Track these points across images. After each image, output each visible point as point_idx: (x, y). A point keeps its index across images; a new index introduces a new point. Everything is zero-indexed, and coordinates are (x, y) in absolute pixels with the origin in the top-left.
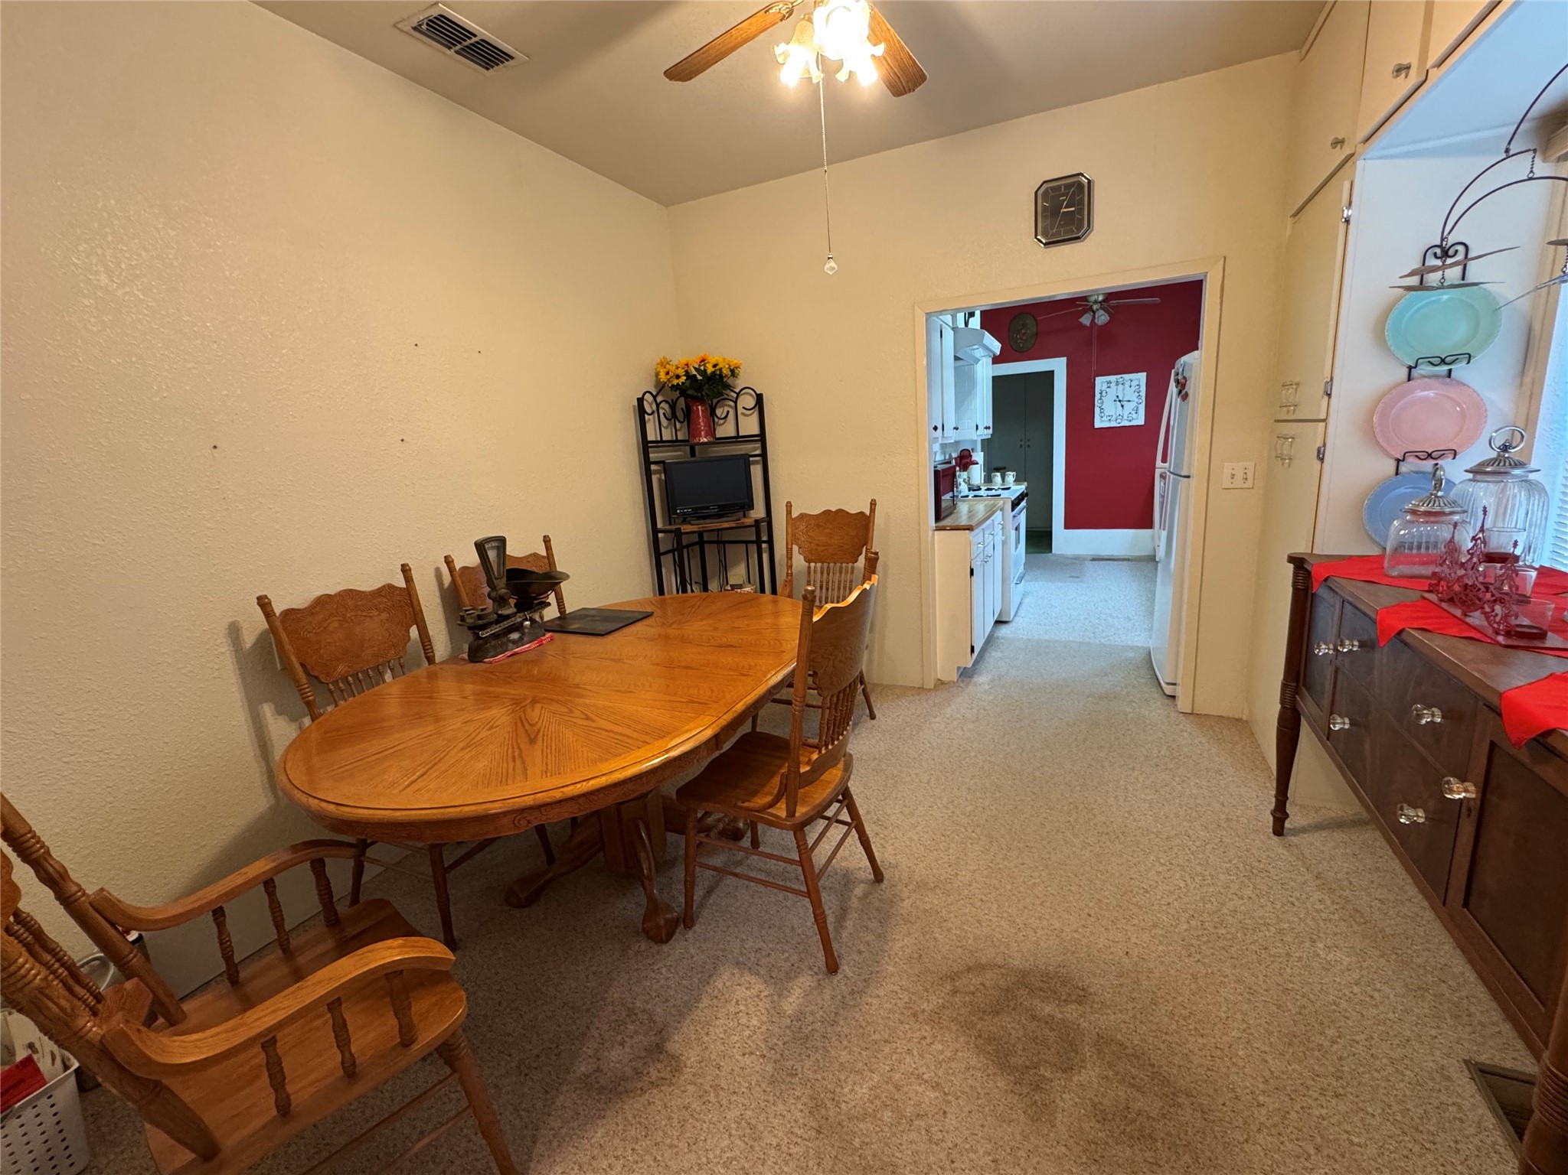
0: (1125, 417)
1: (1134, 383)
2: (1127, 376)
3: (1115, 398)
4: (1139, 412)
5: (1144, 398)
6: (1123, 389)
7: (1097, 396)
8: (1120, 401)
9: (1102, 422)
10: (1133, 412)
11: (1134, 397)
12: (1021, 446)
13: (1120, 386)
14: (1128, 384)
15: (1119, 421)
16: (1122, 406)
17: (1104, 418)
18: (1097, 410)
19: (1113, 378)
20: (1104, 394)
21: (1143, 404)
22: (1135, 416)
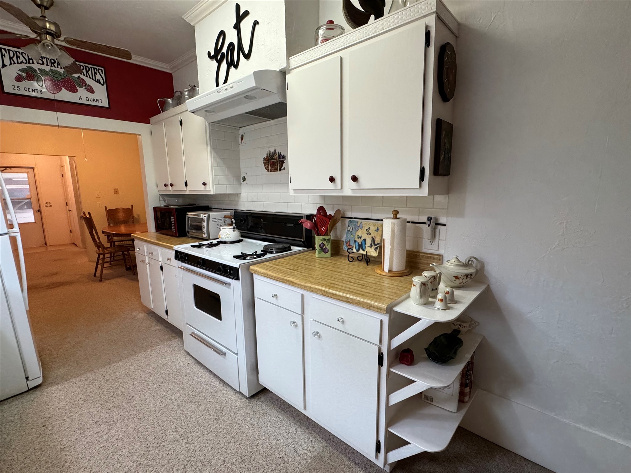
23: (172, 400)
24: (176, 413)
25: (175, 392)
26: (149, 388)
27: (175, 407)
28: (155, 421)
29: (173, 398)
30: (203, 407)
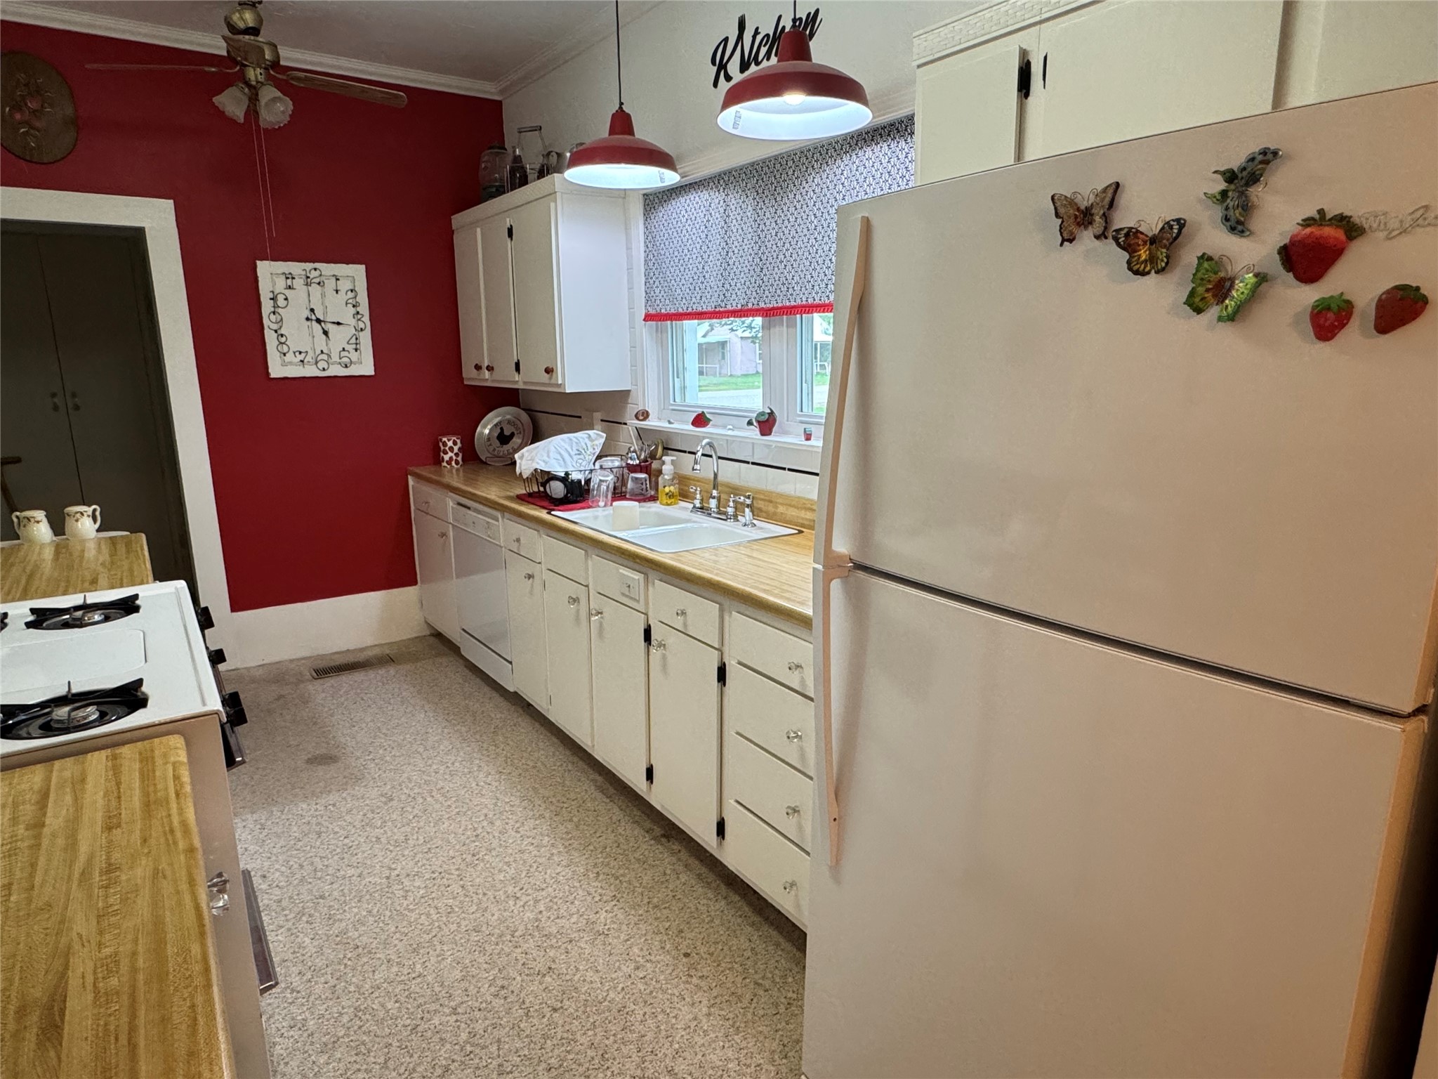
0: (335, 358)
1: (345, 285)
2: (328, 269)
3: (307, 313)
4: (362, 347)
5: (366, 319)
6: (323, 295)
7: (266, 307)
8: (318, 321)
9: (284, 364)
10: (351, 348)
11: (347, 315)
12: (56, 408)
13: (315, 289)
14: (330, 284)
15: (322, 365)
16: (326, 333)
17: (290, 357)
18: (270, 338)
19: (296, 268)
20: (281, 302)
21: (368, 332)
22: (354, 356)
23: (398, 963)
24: (397, 927)
25: (385, 985)
26: (454, 1018)
27: (396, 942)
28: (444, 919)
29: (395, 969)
30: (335, 930)
